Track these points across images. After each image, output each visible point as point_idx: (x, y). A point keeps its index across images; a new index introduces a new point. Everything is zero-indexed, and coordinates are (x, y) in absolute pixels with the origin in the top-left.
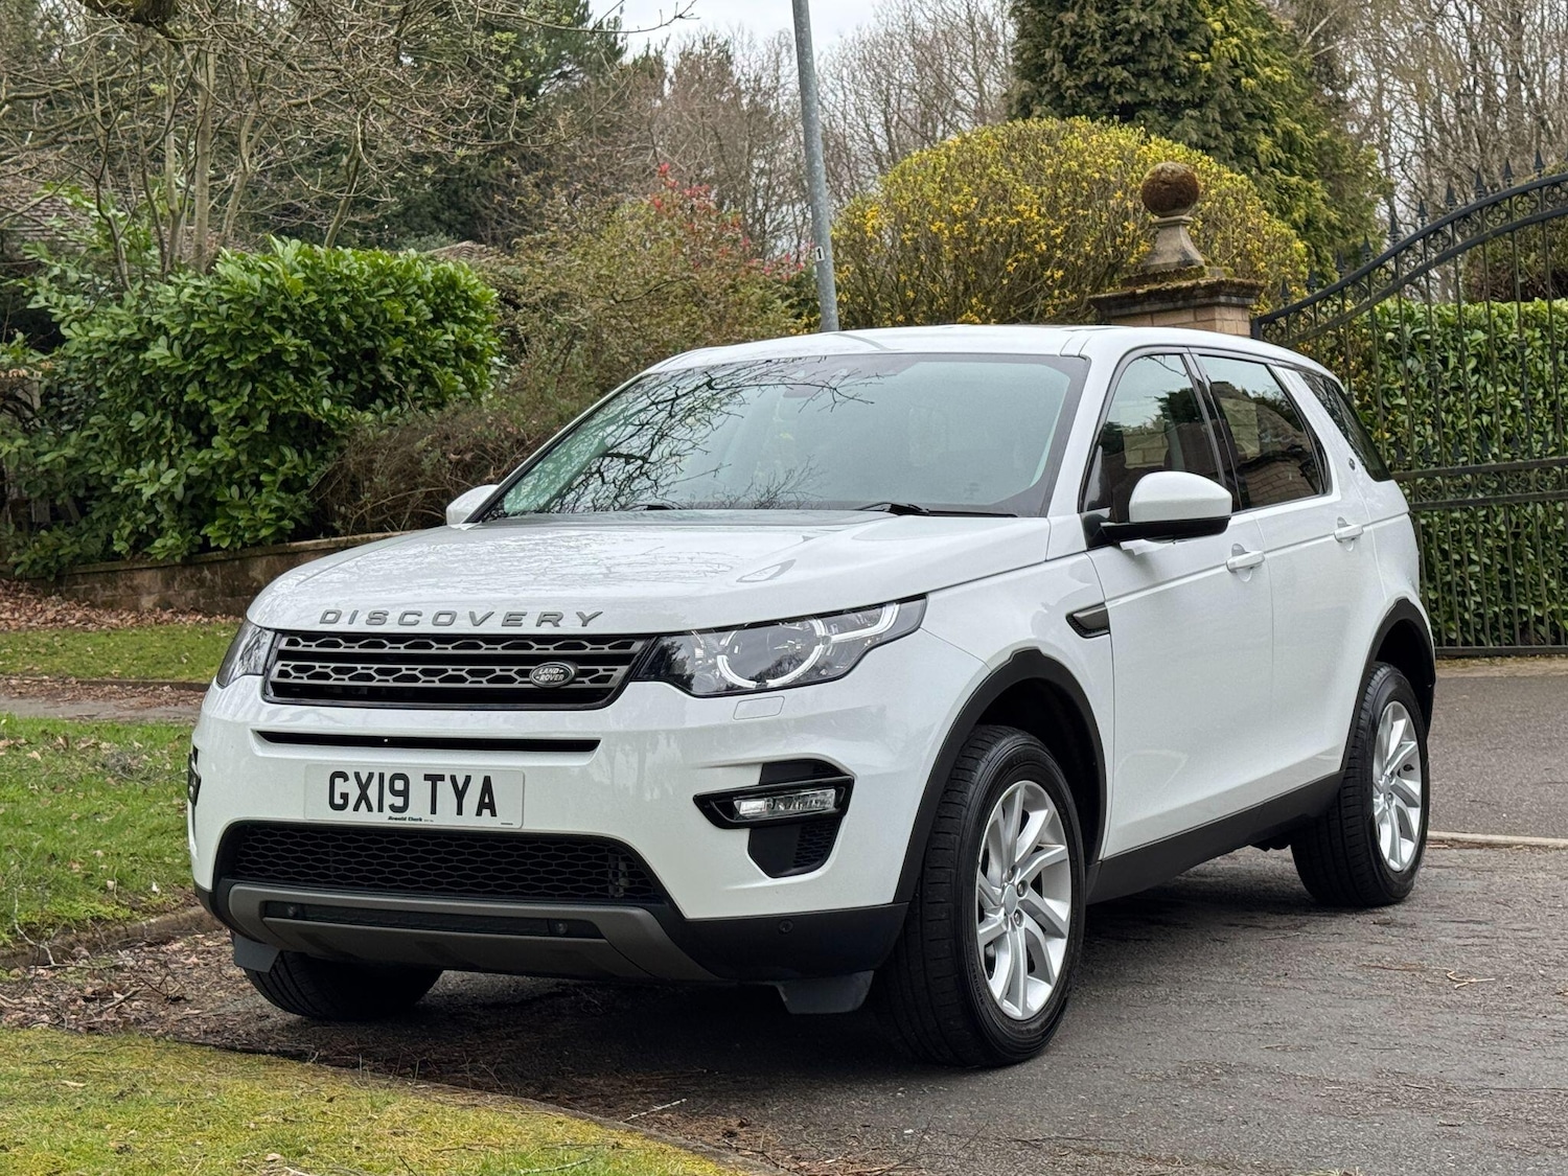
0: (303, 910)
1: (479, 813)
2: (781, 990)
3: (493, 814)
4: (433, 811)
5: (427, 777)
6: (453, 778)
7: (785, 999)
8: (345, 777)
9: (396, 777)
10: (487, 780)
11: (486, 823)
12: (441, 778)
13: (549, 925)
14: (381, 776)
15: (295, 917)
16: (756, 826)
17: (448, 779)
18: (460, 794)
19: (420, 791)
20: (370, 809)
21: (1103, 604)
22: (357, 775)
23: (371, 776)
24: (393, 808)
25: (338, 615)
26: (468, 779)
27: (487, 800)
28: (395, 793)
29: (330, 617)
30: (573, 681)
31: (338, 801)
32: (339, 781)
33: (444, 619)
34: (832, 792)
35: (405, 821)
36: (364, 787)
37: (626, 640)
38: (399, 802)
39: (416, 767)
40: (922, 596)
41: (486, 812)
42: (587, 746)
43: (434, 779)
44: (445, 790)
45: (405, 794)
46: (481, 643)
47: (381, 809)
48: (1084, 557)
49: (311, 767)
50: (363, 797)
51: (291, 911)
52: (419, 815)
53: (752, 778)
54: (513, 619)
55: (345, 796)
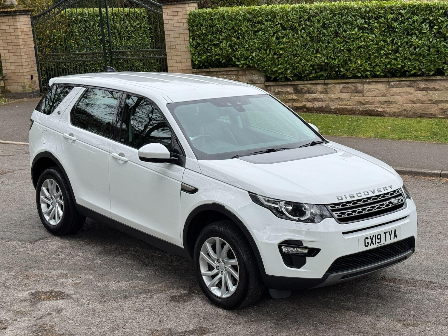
3: (396, 238)
4: (386, 241)
5: (384, 233)
6: (389, 232)
8: (367, 238)
9: (378, 235)
10: (395, 230)
11: (396, 240)
12: (387, 232)
14: (375, 235)
18: (390, 235)
19: (383, 236)
20: (373, 244)
22: (370, 237)
23: (373, 236)
24: (378, 243)
26: (392, 231)
27: (395, 235)
28: (378, 239)
31: (367, 244)
32: (366, 240)
35: (381, 245)
36: (372, 239)
38: (379, 241)
39: (381, 231)
41: (395, 237)
44: (388, 234)
45: (380, 239)
47: (376, 244)
50: (372, 242)
52: (384, 243)
55: (368, 243)
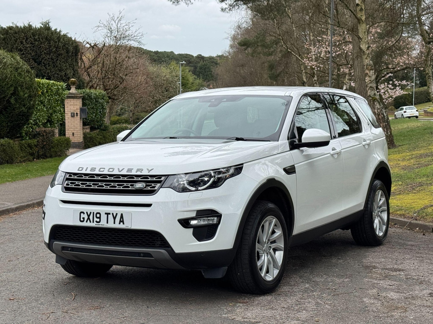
0: (73, 249)
1: (120, 223)
2: (202, 271)
3: (124, 224)
4: (107, 223)
5: (106, 213)
6: (113, 214)
7: (203, 274)
8: (84, 213)
9: (97, 213)
10: (122, 215)
11: (121, 226)
12: (109, 214)
13: (138, 254)
14: (93, 213)
15: (70, 251)
16: (195, 227)
17: (111, 214)
18: (115, 218)
19: (104, 217)
20: (90, 222)
21: (294, 165)
22: (87, 213)
23: (91, 213)
24: (97, 222)
25: (83, 168)
26: (117, 214)
27: (122, 220)
28: (97, 218)
29: (80, 169)
30: (145, 188)
31: (82, 219)
32: (82, 214)
33: (111, 170)
34: (216, 218)
35: (100, 225)
36: (89, 216)
37: (160, 176)
38: (98, 220)
39: (102, 211)
40: (242, 164)
41: (122, 223)
42: (149, 205)
43: (108, 214)
44: (111, 217)
45: (100, 218)
46: (121, 177)
47: (93, 222)
48: (289, 152)
49: (75, 210)
50: (89, 218)
51: (69, 249)
52: (103, 224)
53: (194, 215)
54: (130, 170)
55: (84, 218)
